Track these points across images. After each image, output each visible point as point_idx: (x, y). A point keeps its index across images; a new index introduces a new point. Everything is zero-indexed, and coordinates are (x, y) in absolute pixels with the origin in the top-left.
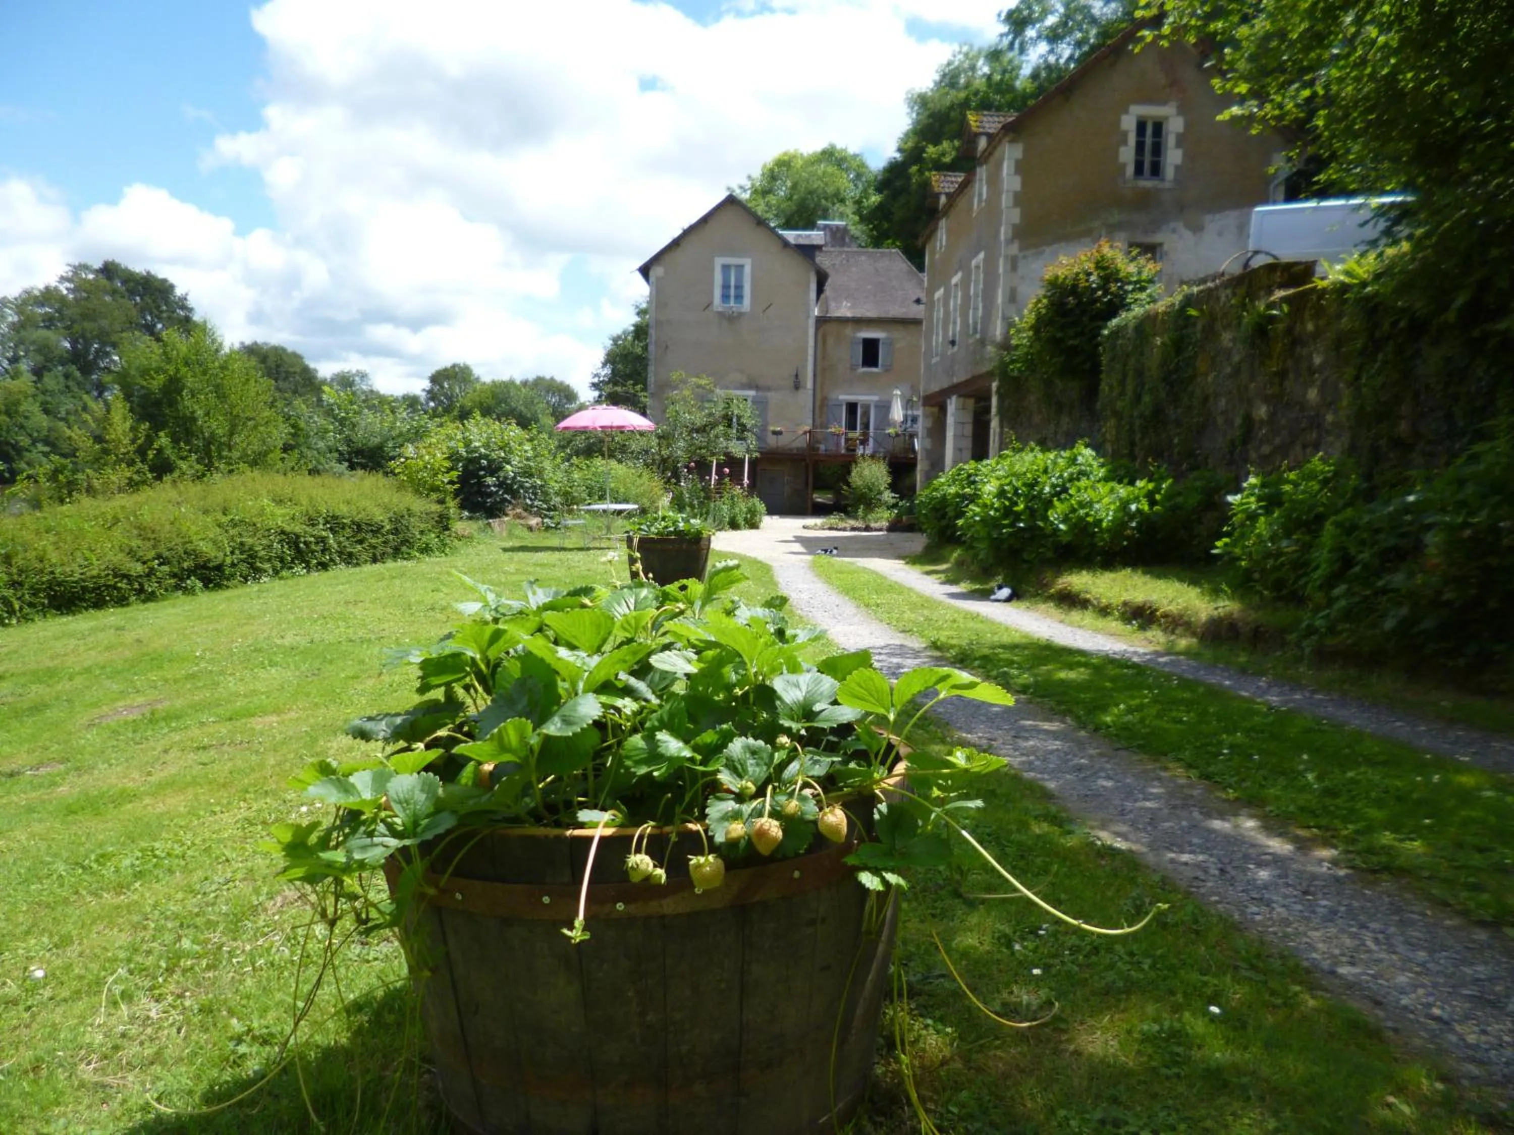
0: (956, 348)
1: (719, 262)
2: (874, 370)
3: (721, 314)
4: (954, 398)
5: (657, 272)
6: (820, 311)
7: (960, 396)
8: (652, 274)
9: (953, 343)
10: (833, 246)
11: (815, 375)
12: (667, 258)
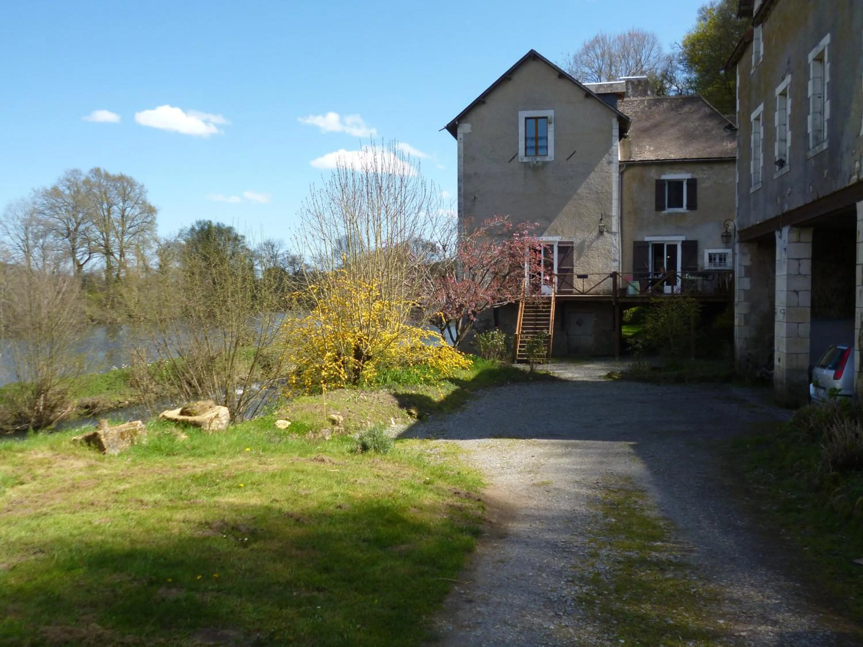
0: (787, 168)
1: (523, 115)
2: (679, 210)
3: (526, 165)
4: (786, 230)
5: (464, 128)
6: (623, 156)
7: (793, 226)
8: (460, 131)
9: (781, 163)
10: (634, 96)
11: (621, 218)
12: (473, 116)
